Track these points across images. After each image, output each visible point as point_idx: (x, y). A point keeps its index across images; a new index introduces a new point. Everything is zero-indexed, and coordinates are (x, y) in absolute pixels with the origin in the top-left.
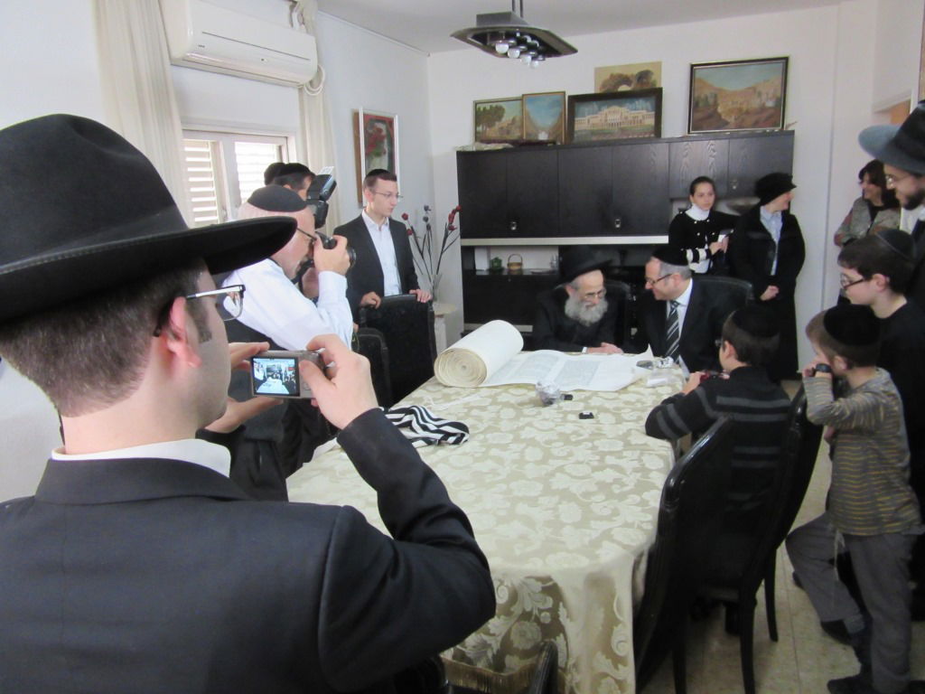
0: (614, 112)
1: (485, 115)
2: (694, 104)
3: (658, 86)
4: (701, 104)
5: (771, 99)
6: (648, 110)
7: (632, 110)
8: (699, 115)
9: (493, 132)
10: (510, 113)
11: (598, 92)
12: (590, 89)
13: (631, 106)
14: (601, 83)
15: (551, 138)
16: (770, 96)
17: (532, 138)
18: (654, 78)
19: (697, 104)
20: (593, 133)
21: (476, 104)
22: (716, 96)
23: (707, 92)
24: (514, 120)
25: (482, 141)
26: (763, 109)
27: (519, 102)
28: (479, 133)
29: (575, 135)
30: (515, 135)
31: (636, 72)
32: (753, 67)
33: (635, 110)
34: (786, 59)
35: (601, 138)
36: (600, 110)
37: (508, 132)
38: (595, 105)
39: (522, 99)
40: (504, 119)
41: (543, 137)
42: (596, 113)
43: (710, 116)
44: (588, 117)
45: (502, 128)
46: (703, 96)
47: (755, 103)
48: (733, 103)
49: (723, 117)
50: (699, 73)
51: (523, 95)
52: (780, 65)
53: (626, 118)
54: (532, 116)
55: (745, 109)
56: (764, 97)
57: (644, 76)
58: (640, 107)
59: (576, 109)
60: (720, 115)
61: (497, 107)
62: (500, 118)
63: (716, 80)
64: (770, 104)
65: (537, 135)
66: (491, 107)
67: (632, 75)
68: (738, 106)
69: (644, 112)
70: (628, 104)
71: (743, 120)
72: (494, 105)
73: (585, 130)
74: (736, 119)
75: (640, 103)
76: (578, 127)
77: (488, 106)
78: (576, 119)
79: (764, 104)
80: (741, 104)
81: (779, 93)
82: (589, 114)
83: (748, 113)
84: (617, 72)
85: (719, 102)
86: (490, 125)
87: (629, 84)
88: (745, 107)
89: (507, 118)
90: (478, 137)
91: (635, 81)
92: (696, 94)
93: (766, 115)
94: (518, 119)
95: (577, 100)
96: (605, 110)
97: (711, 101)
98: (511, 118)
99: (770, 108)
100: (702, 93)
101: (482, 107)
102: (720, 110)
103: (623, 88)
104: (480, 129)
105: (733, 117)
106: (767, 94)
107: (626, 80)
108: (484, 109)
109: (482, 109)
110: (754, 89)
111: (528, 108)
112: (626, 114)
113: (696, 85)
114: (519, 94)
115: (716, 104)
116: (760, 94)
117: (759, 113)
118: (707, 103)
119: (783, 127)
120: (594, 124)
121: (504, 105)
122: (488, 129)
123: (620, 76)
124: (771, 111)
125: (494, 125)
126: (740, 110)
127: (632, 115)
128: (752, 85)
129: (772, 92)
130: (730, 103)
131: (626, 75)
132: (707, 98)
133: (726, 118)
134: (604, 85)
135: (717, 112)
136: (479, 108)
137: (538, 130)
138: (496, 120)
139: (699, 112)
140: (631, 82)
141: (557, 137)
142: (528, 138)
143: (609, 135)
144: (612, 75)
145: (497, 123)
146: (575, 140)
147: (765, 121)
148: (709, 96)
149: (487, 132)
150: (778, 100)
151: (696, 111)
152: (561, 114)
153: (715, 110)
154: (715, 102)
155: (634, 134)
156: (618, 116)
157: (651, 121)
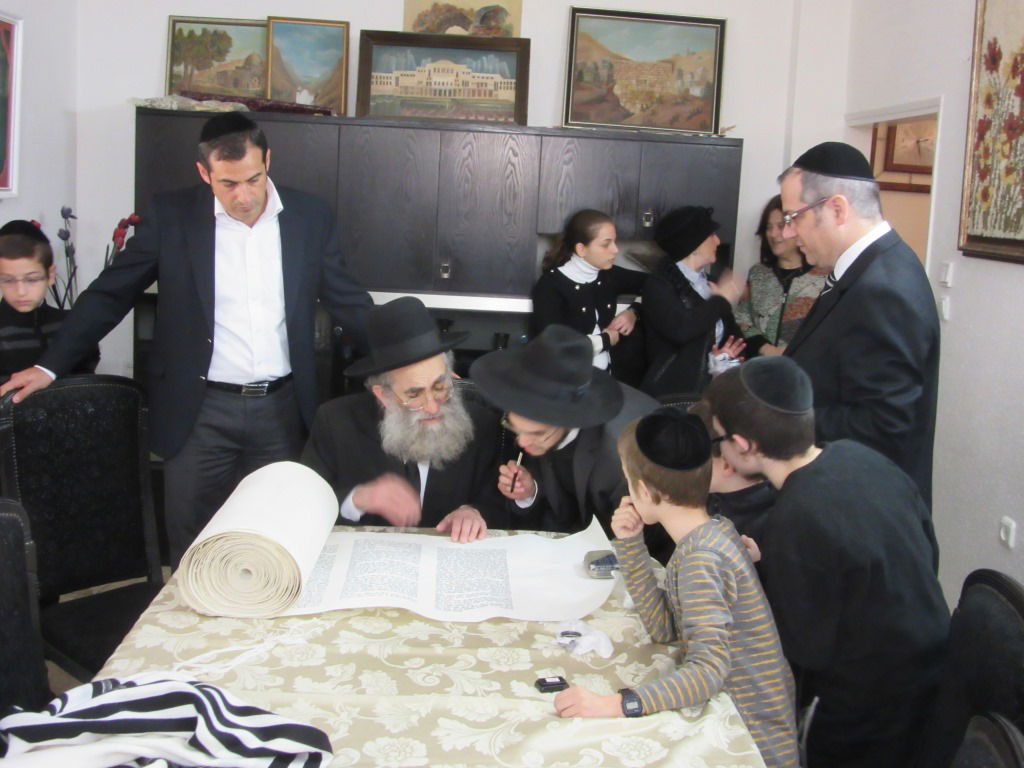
0: (443, 70)
1: (191, 44)
2: (573, 75)
3: (515, 36)
4: (587, 77)
5: (698, 84)
6: (503, 75)
7: (476, 71)
8: (581, 96)
9: (205, 79)
10: (242, 48)
11: (410, 30)
12: (396, 24)
13: (474, 64)
14: (415, 17)
15: (320, 103)
16: (697, 78)
17: (284, 99)
18: (508, 21)
19: (580, 75)
20: (405, 103)
21: (175, 21)
22: (611, 66)
23: (596, 57)
24: (248, 61)
25: (184, 94)
26: (685, 98)
27: (259, 30)
28: (179, 76)
29: (372, 104)
30: (252, 89)
31: (477, 6)
33: (482, 71)
34: (721, 24)
35: (421, 114)
36: (419, 64)
37: (236, 84)
38: (409, 54)
39: (268, 25)
40: (230, 58)
41: (304, 98)
42: (412, 68)
43: (601, 100)
44: (396, 73)
45: (223, 74)
46: (590, 64)
47: (674, 87)
48: (639, 82)
49: (622, 104)
50: (586, 24)
51: (270, 18)
52: (711, 32)
53: (465, 84)
54: (285, 58)
55: (657, 95)
56: (687, 78)
57: (490, 15)
58: (491, 68)
59: (374, 57)
60: (617, 101)
61: (215, 32)
62: (221, 54)
63: (613, 39)
64: (696, 92)
65: (292, 94)
66: (205, 31)
67: (471, 11)
68: (648, 88)
69: (498, 78)
70: (468, 60)
71: (654, 113)
72: (211, 28)
73: (390, 97)
74: (643, 110)
75: (490, 60)
77: (198, 30)
78: (374, 74)
79: (687, 91)
80: (652, 85)
81: (711, 77)
82: (398, 68)
83: (661, 101)
84: (445, 1)
85: (616, 77)
86: (202, 64)
87: (467, 30)
88: (657, 91)
89: (235, 56)
90: (175, 85)
91: (476, 22)
92: (579, 60)
93: (688, 109)
94: (256, 61)
95: (374, 40)
96: (429, 65)
97: (603, 73)
98: (243, 57)
99: (695, 98)
100: (591, 58)
101: (186, 28)
102: (617, 90)
103: (455, 30)
104: (180, 69)
105: (639, 106)
106: (692, 74)
107: (460, 18)
108: (191, 33)
109: (185, 32)
110: (672, 63)
111: (279, 42)
112: (468, 78)
113: (580, 43)
114: (262, 16)
115: (611, 81)
116: (680, 75)
117: (677, 104)
118: (596, 76)
119: (716, 132)
120: (406, 88)
121: (230, 31)
122: (196, 72)
123: (450, 9)
124: (698, 104)
125: (209, 66)
126: (650, 96)
127: (477, 80)
128: (668, 56)
129: (699, 72)
130: (634, 82)
131: (462, 9)
132: (597, 68)
133: (628, 106)
134: (421, 20)
135: (613, 94)
136: (181, 30)
137: (295, 85)
138: (213, 58)
139: (583, 89)
140: (470, 23)
141: (331, 101)
142: (276, 98)
143: (432, 111)
144: (435, 5)
145: (215, 64)
146: (372, 113)
147: (689, 118)
148: (600, 64)
149: (194, 79)
150: (709, 87)
151: (578, 87)
152: (341, 60)
153: (610, 90)
154: (610, 76)
155: (478, 113)
156: (451, 79)
157: (508, 94)
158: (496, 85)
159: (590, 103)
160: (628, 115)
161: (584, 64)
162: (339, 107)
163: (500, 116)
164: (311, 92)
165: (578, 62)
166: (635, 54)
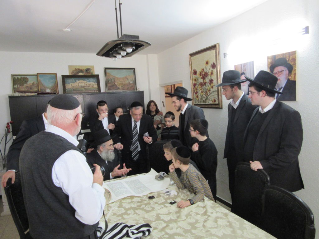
0: (81, 82)
1: (18, 80)
3: (93, 74)
4: (110, 81)
6: (94, 82)
9: (23, 88)
11: (71, 74)
12: (67, 73)
13: (88, 81)
14: (71, 71)
15: (52, 92)
16: (131, 80)
17: (43, 91)
18: (92, 71)
19: (108, 81)
20: (74, 90)
21: (13, 75)
22: (114, 79)
23: (111, 77)
24: (33, 83)
25: (18, 92)
26: (129, 84)
27: (35, 76)
28: (16, 88)
29: (67, 90)
30: (35, 90)
31: (85, 68)
32: (125, 70)
33: (90, 82)
34: (134, 69)
37: (31, 89)
39: (37, 75)
40: (28, 83)
41: (48, 91)
42: (74, 82)
43: (113, 86)
45: (28, 86)
46: (110, 79)
47: (127, 82)
49: (117, 86)
50: (108, 71)
51: (37, 73)
52: (132, 71)
53: (86, 85)
54: (42, 82)
55: (124, 84)
56: (129, 80)
57: (88, 70)
59: (65, 81)
60: (116, 85)
61: (24, 77)
62: (26, 82)
63: (113, 73)
64: (131, 82)
65: (45, 90)
66: (21, 77)
67: (84, 69)
70: (86, 80)
71: (124, 87)
73: (70, 89)
74: (122, 87)
75: (91, 80)
76: (67, 87)
77: (19, 77)
78: (66, 84)
80: (123, 82)
81: (134, 79)
82: (71, 83)
84: (77, 68)
85: (115, 81)
86: (22, 85)
87: (83, 73)
89: (30, 82)
90: (15, 90)
93: (130, 86)
94: (35, 83)
95: (64, 77)
96: (78, 82)
97: (113, 80)
98: (32, 82)
99: (131, 84)
101: (16, 77)
102: (116, 83)
103: (80, 74)
104: (16, 86)
106: (130, 79)
107: (81, 71)
108: (18, 78)
109: (16, 78)
110: (126, 77)
111: (41, 79)
112: (87, 83)
113: (107, 75)
115: (114, 82)
116: (128, 79)
117: (128, 85)
118: (111, 81)
119: (136, 90)
120: (74, 87)
121: (28, 77)
122: (20, 87)
123: (79, 69)
125: (23, 85)
126: (123, 84)
127: (89, 84)
128: (125, 76)
130: (119, 82)
131: (81, 69)
132: (111, 79)
133: (119, 86)
134: (73, 72)
136: (15, 78)
137: (46, 88)
138: (24, 83)
139: (109, 84)
140: (84, 72)
141: (55, 91)
142: (41, 91)
143: (80, 91)
144: (76, 69)
145: (25, 85)
146: (67, 92)
147: (131, 88)
148: (112, 79)
149: (20, 88)
150: (134, 81)
151: (108, 84)
152: (56, 82)
153: (115, 83)
154: (114, 81)
155: (90, 91)
156: (83, 84)
157: (96, 86)
158: (93, 84)
159: (110, 87)
160: (119, 88)
161: (109, 79)
162: (57, 91)
163: (95, 91)
164: (50, 89)
165: (108, 78)
166: (119, 76)
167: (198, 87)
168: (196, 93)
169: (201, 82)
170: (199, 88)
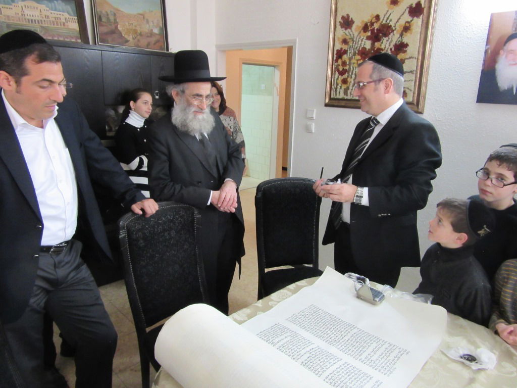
0: (31, 7)
2: (97, 17)
4: (104, 20)
5: (156, 27)
6: (70, 14)
7: (52, 9)
8: (104, 29)
13: (50, 5)
16: (155, 24)
19: (100, 18)
22: (115, 15)
23: (106, 9)
26: (151, 34)
33: (56, 10)
42: (9, 4)
43: (112, 32)
46: (104, 12)
47: (145, 28)
48: (130, 24)
49: (123, 35)
53: (47, 17)
55: (139, 31)
56: (151, 24)
58: (62, 9)
60: (121, 33)
64: (156, 31)
68: (134, 28)
69: (66, 15)
71: (139, 41)
74: (133, 39)
75: (59, 4)
79: (152, 30)
80: (135, 26)
81: (162, 24)
83: (141, 35)
85: (118, 20)
88: (138, 29)
93: (154, 40)
97: (112, 18)
99: (156, 34)
100: (104, 9)
102: (120, 28)
105: (131, 36)
106: (153, 22)
110: (143, 15)
112: (48, 13)
113: (98, 1)
115: (116, 22)
116: (148, 22)
117: (148, 37)
118: (108, 19)
119: (168, 50)
124: (158, 37)
126: (135, 32)
127: (54, 16)
128: (141, 12)
129: (155, 21)
130: (127, 24)
132: (108, 15)
133: (126, 37)
135: (118, 30)
139: (102, 25)
147: (155, 44)
148: (109, 12)
150: (161, 29)
151: (101, 25)
153: (116, 27)
154: (115, 20)
155: (59, 36)
156: (37, 13)
157: (75, 26)
158: (66, 19)
159: (107, 34)
160: (127, 41)
161: (101, 12)
163: (72, 38)
165: (98, 10)
167: (350, 59)
168: (342, 73)
169: (364, 48)
170: (354, 61)
